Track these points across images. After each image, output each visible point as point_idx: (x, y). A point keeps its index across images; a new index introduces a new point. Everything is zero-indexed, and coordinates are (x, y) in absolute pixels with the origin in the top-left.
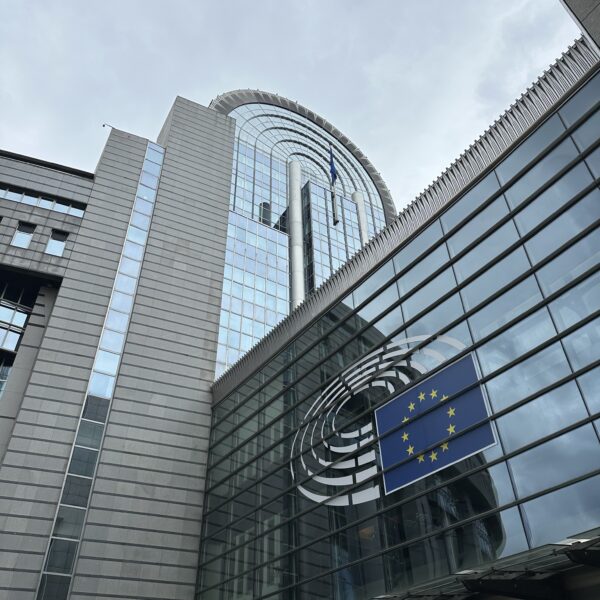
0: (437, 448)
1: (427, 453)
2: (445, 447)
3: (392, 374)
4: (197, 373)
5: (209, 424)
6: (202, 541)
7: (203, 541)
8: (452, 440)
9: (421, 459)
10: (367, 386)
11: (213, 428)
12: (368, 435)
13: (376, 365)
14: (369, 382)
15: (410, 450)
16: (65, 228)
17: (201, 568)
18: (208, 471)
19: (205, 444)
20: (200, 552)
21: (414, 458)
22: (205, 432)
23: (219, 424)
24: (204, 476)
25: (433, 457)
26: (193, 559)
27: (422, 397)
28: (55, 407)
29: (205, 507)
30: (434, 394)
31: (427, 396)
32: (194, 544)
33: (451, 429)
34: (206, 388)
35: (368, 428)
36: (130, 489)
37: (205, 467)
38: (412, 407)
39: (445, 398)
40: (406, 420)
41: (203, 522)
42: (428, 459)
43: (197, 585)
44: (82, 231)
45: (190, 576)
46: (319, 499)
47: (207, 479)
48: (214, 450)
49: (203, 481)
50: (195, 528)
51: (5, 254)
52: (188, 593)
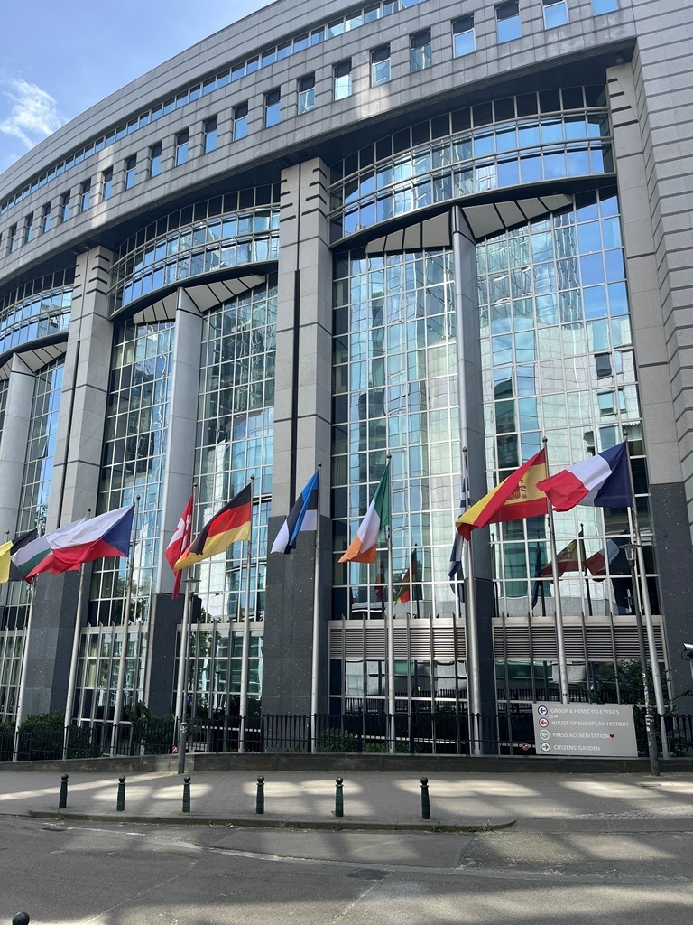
51: (546, 45)
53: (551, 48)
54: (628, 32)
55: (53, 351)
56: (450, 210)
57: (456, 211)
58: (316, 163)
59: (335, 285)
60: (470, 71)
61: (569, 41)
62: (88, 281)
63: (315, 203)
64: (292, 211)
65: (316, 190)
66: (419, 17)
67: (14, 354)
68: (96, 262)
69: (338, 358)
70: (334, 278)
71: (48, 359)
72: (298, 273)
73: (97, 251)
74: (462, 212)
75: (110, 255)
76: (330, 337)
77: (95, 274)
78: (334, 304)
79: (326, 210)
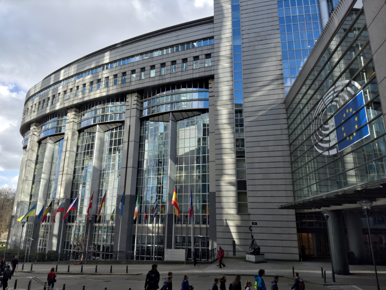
0: (352, 134)
1: (349, 136)
2: (354, 134)
3: (338, 99)
5: (286, 117)
6: (292, 163)
8: (357, 131)
9: (348, 138)
11: (288, 119)
13: (332, 94)
15: (345, 135)
16: (209, 52)
17: (292, 173)
19: (286, 126)
20: (292, 167)
21: (346, 138)
22: (285, 121)
23: (290, 116)
24: (288, 138)
25: (351, 138)
26: (289, 170)
27: (347, 111)
28: (225, 126)
29: (290, 150)
30: (351, 110)
31: (349, 111)
32: (288, 165)
33: (356, 127)
34: (282, 102)
37: (288, 135)
38: (344, 115)
39: (354, 112)
40: (343, 121)
41: (291, 156)
42: (350, 139)
43: (293, 179)
44: (215, 50)
45: (289, 176)
46: (320, 151)
48: (290, 127)
49: (288, 141)
50: (288, 159)
51: (193, 74)
52: (289, 182)
53: (194, 74)
54: (212, 73)
55: (60, 137)
56: (169, 113)
57: (171, 113)
58: (136, 94)
59: (141, 128)
60: (174, 78)
61: (198, 73)
62: (71, 118)
63: (135, 106)
64: (129, 107)
65: (135, 102)
66: (163, 59)
67: (48, 137)
68: (73, 113)
69: (141, 149)
70: (141, 126)
71: (59, 139)
72: (130, 126)
73: (74, 109)
74: (173, 114)
75: (78, 110)
76: (138, 144)
77: (73, 116)
78: (140, 134)
79: (139, 108)
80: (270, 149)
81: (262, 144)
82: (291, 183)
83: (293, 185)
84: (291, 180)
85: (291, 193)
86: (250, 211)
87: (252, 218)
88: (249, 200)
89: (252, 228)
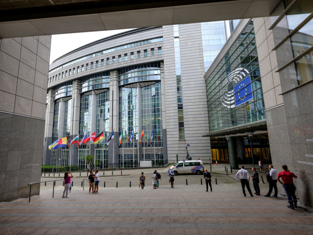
0: (244, 98)
1: (242, 98)
2: (245, 98)
3: (236, 78)
4: (200, 73)
5: (205, 85)
7: (208, 111)
8: (246, 96)
9: (241, 100)
10: (232, 80)
11: (206, 86)
12: (233, 93)
13: (233, 75)
14: (232, 79)
15: (239, 97)
16: (160, 46)
17: (209, 117)
18: (207, 96)
19: (205, 91)
21: (240, 99)
22: (205, 88)
23: (208, 85)
25: (243, 99)
26: (207, 115)
27: (241, 85)
28: (171, 91)
29: (208, 104)
30: (243, 85)
31: (242, 85)
32: (207, 112)
33: (246, 94)
34: (203, 77)
35: (232, 91)
36: (190, 104)
38: (240, 87)
39: (245, 86)
41: (208, 107)
43: (209, 120)
44: (164, 45)
45: (207, 119)
47: (207, 98)
48: (208, 91)
49: (206, 99)
50: (206, 109)
51: (151, 59)
52: (207, 122)
54: (162, 59)
55: (69, 98)
56: (137, 83)
58: (116, 71)
59: (119, 92)
61: (154, 59)
62: (75, 86)
63: (116, 79)
65: (116, 76)
66: (132, 50)
67: (61, 98)
68: (77, 83)
69: (120, 105)
71: (67, 99)
72: (113, 91)
73: (77, 81)
74: (139, 83)
76: (119, 102)
77: (77, 85)
78: (119, 96)
79: (118, 80)
80: (197, 103)
81: (193, 101)
82: (208, 123)
83: (209, 123)
84: (208, 121)
85: (208, 128)
86: (186, 139)
87: (187, 142)
88: (186, 132)
89: (187, 148)
